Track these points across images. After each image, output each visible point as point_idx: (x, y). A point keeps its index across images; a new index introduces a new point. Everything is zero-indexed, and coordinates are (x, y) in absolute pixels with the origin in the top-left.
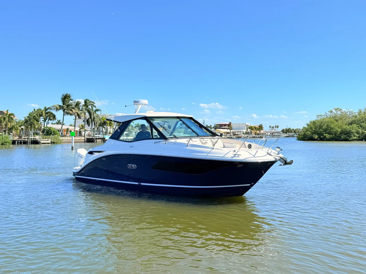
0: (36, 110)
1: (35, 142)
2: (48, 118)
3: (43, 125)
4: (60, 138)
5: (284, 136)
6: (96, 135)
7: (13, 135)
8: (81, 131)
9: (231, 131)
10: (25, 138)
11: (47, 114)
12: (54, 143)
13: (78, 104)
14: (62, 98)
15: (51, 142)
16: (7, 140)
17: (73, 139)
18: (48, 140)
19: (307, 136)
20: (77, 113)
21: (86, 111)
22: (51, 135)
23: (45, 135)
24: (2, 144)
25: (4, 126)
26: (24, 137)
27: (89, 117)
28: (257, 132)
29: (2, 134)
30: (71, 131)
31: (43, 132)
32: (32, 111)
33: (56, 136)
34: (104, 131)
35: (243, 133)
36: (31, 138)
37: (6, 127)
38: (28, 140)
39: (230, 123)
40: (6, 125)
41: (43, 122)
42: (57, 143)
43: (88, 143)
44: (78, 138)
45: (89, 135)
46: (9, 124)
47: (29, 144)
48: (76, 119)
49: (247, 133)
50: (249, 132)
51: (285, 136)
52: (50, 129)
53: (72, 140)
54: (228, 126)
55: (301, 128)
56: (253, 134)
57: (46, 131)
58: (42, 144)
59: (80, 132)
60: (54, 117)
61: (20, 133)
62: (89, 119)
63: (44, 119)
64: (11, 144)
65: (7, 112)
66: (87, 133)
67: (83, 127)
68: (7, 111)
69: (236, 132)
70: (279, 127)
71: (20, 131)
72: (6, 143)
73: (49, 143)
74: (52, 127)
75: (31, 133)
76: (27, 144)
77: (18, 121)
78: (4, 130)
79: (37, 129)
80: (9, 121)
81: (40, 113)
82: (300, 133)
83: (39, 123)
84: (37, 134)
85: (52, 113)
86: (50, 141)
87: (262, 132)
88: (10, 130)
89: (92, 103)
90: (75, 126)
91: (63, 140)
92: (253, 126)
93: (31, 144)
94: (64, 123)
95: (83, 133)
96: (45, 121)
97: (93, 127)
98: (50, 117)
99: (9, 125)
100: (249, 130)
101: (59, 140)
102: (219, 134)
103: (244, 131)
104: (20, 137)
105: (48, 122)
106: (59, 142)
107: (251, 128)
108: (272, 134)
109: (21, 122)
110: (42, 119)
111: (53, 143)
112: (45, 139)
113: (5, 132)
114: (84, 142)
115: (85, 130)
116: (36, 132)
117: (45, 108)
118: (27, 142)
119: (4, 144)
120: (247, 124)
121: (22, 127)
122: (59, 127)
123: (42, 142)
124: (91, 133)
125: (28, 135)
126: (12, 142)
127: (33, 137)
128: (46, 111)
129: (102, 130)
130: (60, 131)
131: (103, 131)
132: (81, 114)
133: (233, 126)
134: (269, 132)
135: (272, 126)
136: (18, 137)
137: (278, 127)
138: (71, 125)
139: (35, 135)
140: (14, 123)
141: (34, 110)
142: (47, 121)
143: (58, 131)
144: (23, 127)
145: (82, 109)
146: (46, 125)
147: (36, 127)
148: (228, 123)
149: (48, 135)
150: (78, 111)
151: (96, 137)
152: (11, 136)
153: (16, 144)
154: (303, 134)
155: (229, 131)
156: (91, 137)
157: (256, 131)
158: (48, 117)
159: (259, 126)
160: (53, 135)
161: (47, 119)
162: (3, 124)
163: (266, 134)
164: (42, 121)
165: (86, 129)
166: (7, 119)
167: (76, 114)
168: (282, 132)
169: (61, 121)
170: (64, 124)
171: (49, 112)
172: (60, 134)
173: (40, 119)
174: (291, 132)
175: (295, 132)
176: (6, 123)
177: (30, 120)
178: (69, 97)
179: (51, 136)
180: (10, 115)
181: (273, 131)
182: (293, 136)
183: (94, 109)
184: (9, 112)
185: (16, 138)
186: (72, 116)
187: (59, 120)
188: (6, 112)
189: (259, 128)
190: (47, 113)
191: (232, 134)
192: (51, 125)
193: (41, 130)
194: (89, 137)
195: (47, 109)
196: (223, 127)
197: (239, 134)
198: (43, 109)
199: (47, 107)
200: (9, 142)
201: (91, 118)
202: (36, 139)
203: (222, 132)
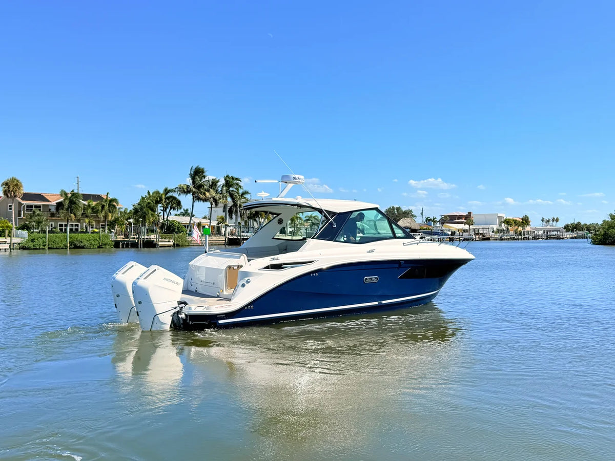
0: (151, 194)
1: (150, 244)
2: (170, 206)
3: (162, 217)
4: (187, 237)
5: (568, 236)
6: (243, 234)
7: (116, 233)
8: (219, 227)
9: (471, 227)
10: (134, 238)
11: (168, 200)
12: (178, 245)
13: (214, 184)
14: (190, 174)
15: (174, 244)
16: (106, 241)
17: (208, 240)
18: (169, 241)
19: (610, 236)
20: (214, 198)
21: (228, 194)
22: (174, 233)
23: (165, 233)
24: (99, 247)
25: (102, 219)
26: (132, 237)
27: (233, 203)
28: (519, 230)
29: (99, 232)
30: (204, 227)
31: (162, 228)
32: (146, 196)
33: (181, 234)
34: (256, 226)
35: (493, 232)
36: (143, 237)
37: (105, 220)
38: (138, 241)
39: (470, 213)
40: (106, 217)
41: (162, 212)
42: (182, 246)
43: (230, 247)
44: (215, 238)
45: (232, 233)
46: (110, 215)
47: (141, 247)
48: (211, 207)
49: (499, 231)
50: (505, 229)
51: (571, 236)
52: (173, 224)
53: (206, 241)
54: (465, 219)
55: (600, 223)
56: (511, 233)
57: (166, 227)
58: (161, 247)
59: (218, 229)
60: (179, 203)
61: (127, 229)
62: (231, 207)
63: (163, 207)
64: (112, 246)
65: (107, 197)
66: (229, 229)
67: (223, 220)
68: (107, 194)
69: (480, 230)
70: (559, 220)
71: (127, 226)
72: (105, 245)
73: (170, 246)
74: (175, 221)
75: (144, 229)
76: (137, 247)
77: (123, 210)
78: (102, 225)
79: (153, 223)
80: (109, 210)
81: (157, 198)
82: (598, 231)
83: (156, 213)
84: (152, 231)
85: (175, 198)
86: (171, 243)
87: (528, 228)
88: (112, 225)
89: (238, 182)
90: (210, 219)
91: (191, 241)
92: (511, 218)
93: (143, 247)
94: (193, 214)
95: (223, 230)
96: (165, 210)
97: (239, 220)
98: (172, 205)
99: (110, 217)
100: (504, 226)
101: (186, 242)
102: (450, 233)
103: (495, 227)
104: (127, 236)
105: (169, 212)
106: (186, 244)
107: (507, 222)
108: (547, 233)
109: (128, 212)
110: (160, 208)
111: (176, 245)
112: (165, 239)
113: (102, 228)
114: (225, 245)
115: (227, 226)
116: (152, 228)
117: (166, 190)
118: (138, 244)
119: (103, 248)
120: (499, 215)
121: (129, 220)
122: (186, 220)
123: (160, 244)
124: (234, 230)
125: (138, 233)
126: (114, 243)
127: (146, 237)
128: (166, 194)
129: (252, 225)
130: (188, 226)
131: (253, 228)
132: (220, 199)
133: (474, 218)
134: (541, 229)
135: (546, 218)
136: (123, 237)
137: (557, 221)
138: (205, 218)
139: (150, 234)
140: (118, 214)
141: (149, 193)
142: (168, 210)
143: (185, 226)
144: (131, 221)
145: (221, 191)
146: (166, 217)
147: (151, 220)
148: (465, 214)
149: (168, 233)
150: (214, 195)
151: (243, 236)
152: (112, 234)
153: (121, 246)
154: (603, 232)
155: (467, 227)
156: (236, 237)
157: (516, 227)
158: (169, 203)
159: (522, 219)
160: (177, 233)
161: (168, 208)
162: (101, 215)
163: (536, 232)
164: (159, 211)
165: (227, 223)
166: (106, 207)
167: (212, 199)
168: (565, 228)
169: (190, 211)
170: (193, 216)
171: (171, 197)
172: (188, 232)
173: (157, 207)
174: (582, 230)
175: (589, 229)
176: (106, 213)
177: (142, 209)
178: (203, 171)
179: (175, 235)
180: (112, 201)
181: (549, 227)
182: (585, 237)
183: (241, 191)
184: (111, 197)
185: (120, 238)
186: (206, 203)
187: (185, 209)
188: (105, 197)
189: (522, 222)
190: (168, 198)
191: (472, 233)
192: (174, 217)
193: (158, 224)
194: (232, 237)
195: (168, 192)
196: (457, 221)
197: (485, 232)
198: (162, 191)
199: (169, 189)
200: (109, 244)
201: (235, 205)
202: (151, 238)
203: (454, 230)
